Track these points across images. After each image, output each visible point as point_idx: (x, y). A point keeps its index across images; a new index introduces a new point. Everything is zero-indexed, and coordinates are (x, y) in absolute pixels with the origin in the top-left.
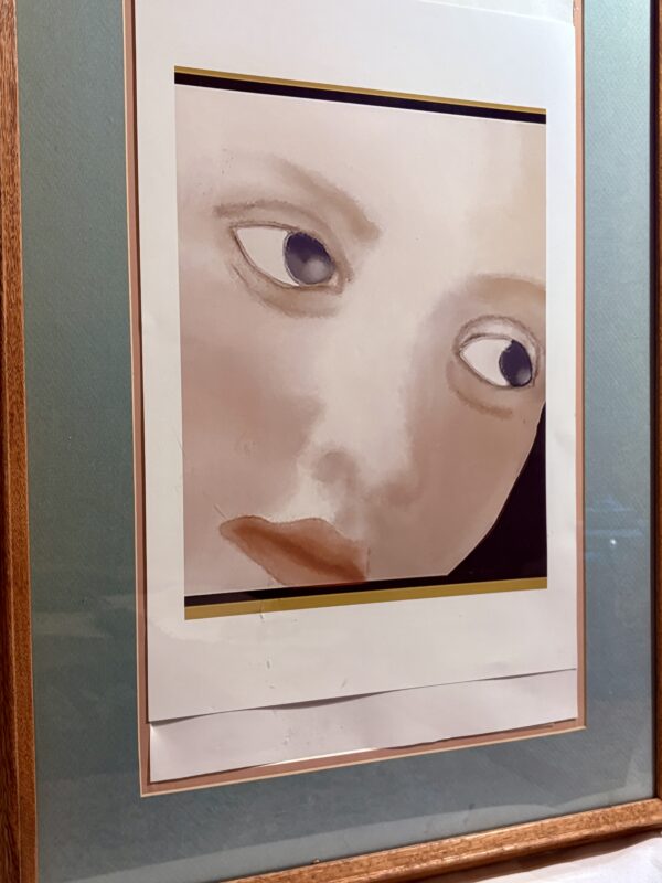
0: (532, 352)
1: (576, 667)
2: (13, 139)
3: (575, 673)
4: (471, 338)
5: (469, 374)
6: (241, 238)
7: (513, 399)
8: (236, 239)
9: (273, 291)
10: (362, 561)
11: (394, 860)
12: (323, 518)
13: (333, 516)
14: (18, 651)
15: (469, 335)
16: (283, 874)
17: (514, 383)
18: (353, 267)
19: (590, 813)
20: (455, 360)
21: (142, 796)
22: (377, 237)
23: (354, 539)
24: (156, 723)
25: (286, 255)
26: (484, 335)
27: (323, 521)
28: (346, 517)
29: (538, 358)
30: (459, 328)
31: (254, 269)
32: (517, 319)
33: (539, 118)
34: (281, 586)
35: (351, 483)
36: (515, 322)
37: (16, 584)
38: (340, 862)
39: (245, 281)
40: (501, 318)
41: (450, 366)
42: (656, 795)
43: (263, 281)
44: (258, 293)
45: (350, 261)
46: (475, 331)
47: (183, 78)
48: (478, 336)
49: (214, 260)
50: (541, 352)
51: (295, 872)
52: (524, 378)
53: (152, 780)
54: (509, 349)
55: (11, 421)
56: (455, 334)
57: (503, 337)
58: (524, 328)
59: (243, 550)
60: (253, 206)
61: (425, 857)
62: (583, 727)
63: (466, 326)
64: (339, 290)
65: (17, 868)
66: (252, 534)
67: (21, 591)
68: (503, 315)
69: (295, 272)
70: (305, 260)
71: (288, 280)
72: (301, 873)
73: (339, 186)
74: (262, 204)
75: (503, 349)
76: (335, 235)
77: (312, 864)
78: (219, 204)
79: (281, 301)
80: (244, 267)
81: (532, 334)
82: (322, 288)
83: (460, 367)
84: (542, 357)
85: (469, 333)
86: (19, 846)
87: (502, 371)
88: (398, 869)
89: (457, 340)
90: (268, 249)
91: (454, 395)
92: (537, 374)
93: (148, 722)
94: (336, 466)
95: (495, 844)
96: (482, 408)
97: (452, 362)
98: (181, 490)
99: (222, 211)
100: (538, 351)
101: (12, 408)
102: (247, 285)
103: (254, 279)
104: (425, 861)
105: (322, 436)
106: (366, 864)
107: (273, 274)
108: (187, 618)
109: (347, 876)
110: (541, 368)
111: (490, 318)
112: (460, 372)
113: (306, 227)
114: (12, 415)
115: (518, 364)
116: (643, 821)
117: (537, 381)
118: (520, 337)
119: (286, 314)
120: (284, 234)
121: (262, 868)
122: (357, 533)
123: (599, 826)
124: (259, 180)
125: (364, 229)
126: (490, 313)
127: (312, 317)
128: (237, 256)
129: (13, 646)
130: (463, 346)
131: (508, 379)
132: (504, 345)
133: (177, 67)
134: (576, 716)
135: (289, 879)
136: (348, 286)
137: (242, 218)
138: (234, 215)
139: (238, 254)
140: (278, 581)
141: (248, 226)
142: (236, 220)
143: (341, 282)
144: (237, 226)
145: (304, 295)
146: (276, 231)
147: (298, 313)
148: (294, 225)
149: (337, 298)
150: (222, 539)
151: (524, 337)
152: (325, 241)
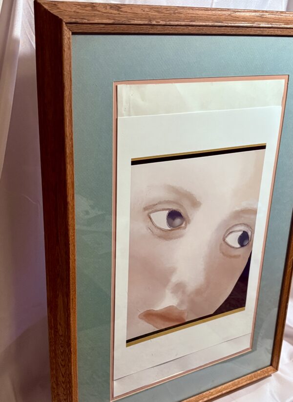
0: (249, 234)
1: (251, 332)
3: (251, 334)
5: (227, 246)
6: (152, 217)
7: (241, 251)
8: (150, 218)
9: (162, 233)
10: (185, 316)
13: (177, 304)
17: (242, 245)
18: (190, 218)
20: (223, 242)
21: (111, 401)
22: (200, 206)
24: (116, 380)
25: (167, 219)
26: (234, 231)
27: (173, 306)
28: (182, 302)
29: (251, 235)
30: (225, 230)
31: (156, 227)
33: (263, 147)
34: (157, 330)
35: (184, 292)
36: (245, 224)
39: (152, 232)
40: (240, 224)
41: (221, 245)
42: (271, 365)
43: (159, 230)
44: (157, 235)
45: (190, 216)
46: (231, 231)
47: (134, 163)
48: (232, 232)
49: (142, 227)
52: (246, 243)
53: (114, 396)
54: (242, 234)
55: (72, 301)
57: (240, 231)
58: (248, 226)
59: (146, 321)
60: (157, 204)
62: (251, 350)
63: (228, 230)
64: (185, 228)
66: (149, 316)
67: (75, 353)
69: (170, 224)
70: (174, 219)
71: (168, 228)
73: (188, 190)
74: (160, 203)
75: (240, 235)
76: (185, 208)
79: (165, 236)
80: (153, 227)
81: (250, 228)
82: (179, 228)
83: (224, 245)
85: (229, 232)
87: (239, 242)
89: (224, 235)
90: (161, 219)
91: (221, 254)
92: (250, 241)
93: (113, 380)
94: (179, 288)
95: (219, 392)
96: (231, 257)
97: (221, 243)
98: (127, 307)
99: (145, 209)
100: (252, 233)
101: (72, 297)
103: (155, 230)
107: (162, 227)
108: (127, 347)
110: (252, 238)
111: (236, 225)
113: (174, 207)
115: (245, 239)
117: (250, 243)
118: (246, 229)
119: (166, 240)
120: (167, 212)
122: (184, 308)
123: (252, 379)
124: (160, 194)
125: (195, 204)
126: (237, 223)
127: (175, 239)
130: (226, 237)
131: (240, 245)
132: (240, 233)
133: (132, 159)
134: (249, 347)
136: (188, 226)
137: (153, 210)
138: (150, 209)
139: (150, 223)
140: (157, 328)
141: (154, 212)
142: (150, 211)
143: (186, 225)
144: (150, 213)
145: (173, 232)
146: (164, 211)
147: (171, 239)
148: (171, 208)
149: (184, 230)
150: (139, 320)
151: (248, 229)
152: (181, 211)
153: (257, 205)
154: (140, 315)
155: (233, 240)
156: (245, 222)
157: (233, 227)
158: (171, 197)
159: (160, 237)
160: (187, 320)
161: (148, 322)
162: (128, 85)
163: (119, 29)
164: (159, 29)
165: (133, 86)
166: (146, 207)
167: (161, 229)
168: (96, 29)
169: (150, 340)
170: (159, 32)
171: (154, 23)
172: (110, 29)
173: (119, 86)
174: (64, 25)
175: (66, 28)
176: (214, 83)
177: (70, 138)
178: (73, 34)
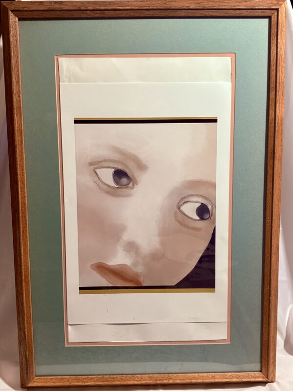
0: (210, 207)
1: (227, 321)
2: (22, 148)
3: (227, 323)
5: (184, 215)
6: (97, 172)
7: (202, 224)
9: (109, 189)
10: (141, 279)
11: (150, 378)
12: (127, 264)
13: (130, 264)
14: (26, 300)
15: (183, 202)
17: (202, 218)
18: (138, 180)
19: (230, 374)
20: (177, 210)
21: (66, 346)
22: (147, 169)
23: (138, 271)
24: (70, 325)
25: (113, 177)
26: (190, 201)
27: (127, 265)
28: (135, 264)
29: (212, 209)
30: (179, 199)
31: (102, 182)
32: (203, 195)
34: (112, 286)
35: (137, 252)
36: (203, 196)
37: (25, 281)
38: (131, 376)
40: (196, 195)
42: (261, 371)
43: (105, 186)
44: (103, 190)
45: (137, 178)
46: (186, 200)
47: (77, 121)
48: (187, 202)
49: (89, 180)
51: (116, 376)
52: (207, 216)
53: (69, 342)
54: (200, 206)
55: (23, 233)
56: (178, 202)
57: (197, 202)
58: (206, 199)
59: (99, 273)
60: (102, 161)
61: (162, 379)
62: (229, 343)
63: (182, 199)
64: (132, 188)
65: (27, 362)
66: (102, 268)
67: (27, 283)
68: (197, 194)
69: (116, 182)
70: (120, 178)
71: (114, 185)
72: (117, 377)
74: (105, 161)
75: (198, 206)
76: (131, 169)
77: (122, 375)
79: (111, 192)
81: (210, 201)
82: (126, 187)
83: (179, 213)
84: (214, 209)
85: (184, 201)
86: (27, 356)
87: (197, 214)
88: (151, 382)
89: (178, 204)
90: (107, 175)
92: (212, 215)
93: (68, 325)
94: (132, 247)
95: (188, 378)
96: (189, 227)
99: (91, 164)
100: (212, 207)
101: (23, 229)
102: (100, 187)
103: (102, 185)
104: (162, 380)
105: (126, 237)
107: (109, 184)
108: (80, 293)
109: (133, 381)
110: (214, 213)
111: (192, 195)
112: (179, 214)
113: (120, 167)
114: (23, 231)
115: (204, 212)
116: (253, 380)
117: (212, 217)
118: (205, 202)
119: (113, 196)
120: (113, 170)
121: (106, 373)
122: (139, 269)
125: (142, 167)
126: (192, 194)
127: (123, 197)
128: (96, 178)
129: (24, 299)
130: (181, 206)
131: (200, 217)
132: (198, 205)
133: (74, 118)
134: (226, 339)
135: (113, 378)
136: (136, 186)
137: (98, 166)
138: (95, 165)
139: (97, 177)
140: (111, 283)
141: (100, 168)
143: (133, 185)
144: (96, 169)
145: (120, 190)
146: (110, 169)
147: (118, 196)
148: (116, 167)
149: (132, 191)
150: (91, 270)
151: (206, 202)
152: (128, 171)
153: (215, 178)
154: (91, 265)
155: (190, 209)
157: (188, 196)
158: (116, 156)
159: (107, 193)
160: (144, 285)
161: (101, 275)
162: (68, 58)
163: (54, 14)
164: (89, 14)
165: (72, 59)
166: (91, 162)
167: (107, 185)
168: (35, 15)
169: (104, 294)
170: (90, 16)
171: (83, 8)
172: (47, 15)
173: (60, 59)
174: (10, 12)
175: (12, 14)
176: (150, 58)
177: (17, 95)
178: (20, 19)
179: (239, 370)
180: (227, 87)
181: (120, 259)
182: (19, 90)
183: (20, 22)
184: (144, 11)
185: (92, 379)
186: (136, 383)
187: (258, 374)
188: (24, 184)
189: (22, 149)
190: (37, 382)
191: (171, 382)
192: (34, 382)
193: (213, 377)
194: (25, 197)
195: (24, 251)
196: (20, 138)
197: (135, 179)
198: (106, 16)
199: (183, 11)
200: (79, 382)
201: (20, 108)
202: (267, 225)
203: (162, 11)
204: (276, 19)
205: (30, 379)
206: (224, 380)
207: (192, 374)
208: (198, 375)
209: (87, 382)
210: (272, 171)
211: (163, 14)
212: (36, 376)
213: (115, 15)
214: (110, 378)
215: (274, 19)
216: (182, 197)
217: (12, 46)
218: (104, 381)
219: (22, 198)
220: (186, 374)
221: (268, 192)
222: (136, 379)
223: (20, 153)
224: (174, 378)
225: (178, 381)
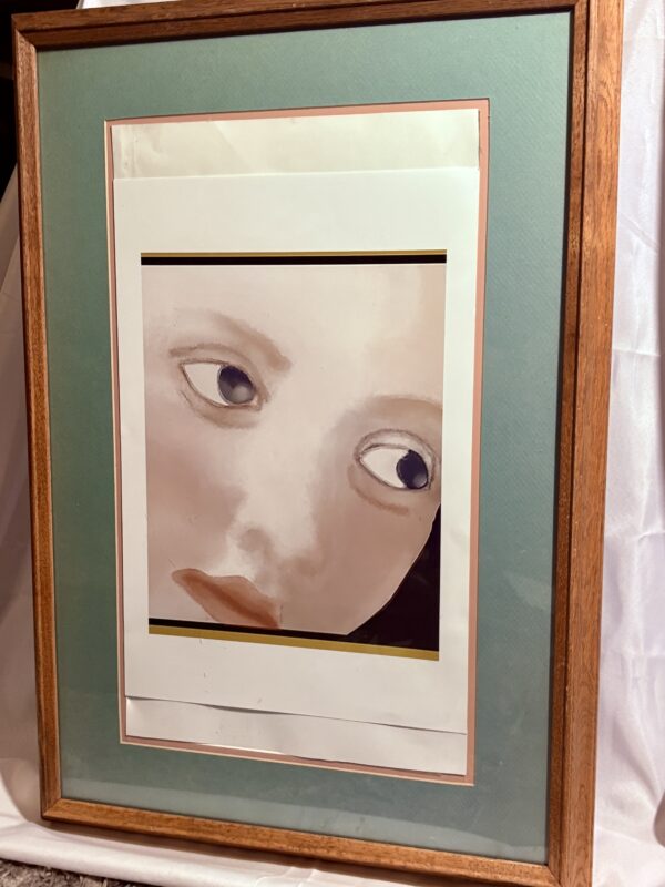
0: (428, 460)
1: (466, 731)
2: (39, 315)
3: (466, 737)
4: (370, 448)
5: (369, 477)
6: (187, 371)
7: (410, 499)
8: (184, 372)
9: (210, 410)
10: (276, 613)
11: (291, 840)
12: (246, 577)
13: (253, 576)
14: (43, 634)
15: (368, 445)
16: (209, 822)
17: (410, 486)
18: (270, 392)
19: (470, 858)
20: (356, 465)
21: (122, 742)
22: (289, 368)
23: (270, 596)
24: (131, 698)
25: (219, 382)
26: (383, 445)
27: (246, 580)
28: (264, 578)
29: (434, 466)
31: (197, 393)
32: (414, 432)
33: (440, 258)
34: (215, 622)
36: (411, 435)
37: (42, 594)
38: (250, 827)
39: (190, 402)
40: (399, 431)
41: (351, 470)
42: (546, 864)
43: (203, 403)
44: (199, 411)
45: (267, 386)
46: (374, 441)
47: (147, 261)
48: (377, 445)
49: (169, 388)
50: (437, 460)
51: (219, 823)
52: (420, 482)
53: (127, 734)
54: (406, 457)
55: (39, 493)
56: (356, 444)
57: (399, 447)
58: (421, 440)
59: (188, 592)
60: (195, 348)
61: (315, 845)
62: (472, 785)
63: (366, 437)
64: (258, 409)
66: (194, 581)
67: (46, 598)
68: (400, 428)
69: (226, 395)
70: (233, 386)
72: (220, 826)
73: (259, 331)
74: (202, 346)
75: (400, 457)
76: (256, 367)
77: (231, 822)
78: (172, 348)
79: (215, 416)
80: (190, 392)
81: (429, 446)
82: (246, 407)
83: (359, 471)
84: (438, 466)
85: (369, 443)
87: (399, 475)
88: (290, 848)
89: (357, 448)
90: (206, 379)
91: (354, 492)
92: (432, 479)
93: (125, 696)
94: (256, 540)
95: (372, 853)
96: (381, 505)
97: (352, 466)
99: (174, 353)
100: (434, 460)
101: (39, 484)
102: (192, 405)
103: (196, 400)
104: (316, 848)
105: (245, 517)
106: (269, 833)
107: (210, 397)
108: (151, 632)
109: (253, 838)
110: (437, 474)
111: (388, 431)
113: (234, 362)
114: (39, 489)
115: (414, 470)
116: (523, 881)
117: (433, 485)
118: (417, 448)
119: (219, 426)
120: (218, 367)
121: (199, 813)
122: (272, 592)
124: (205, 330)
125: (278, 362)
126: (388, 427)
127: (238, 428)
128: (185, 385)
130: (363, 453)
131: (405, 482)
132: (402, 454)
133: (142, 254)
134: (464, 773)
135: (211, 826)
136: (265, 405)
137: (188, 357)
138: (182, 355)
140: (213, 617)
141: (191, 363)
142: (184, 359)
143: (260, 402)
144: (184, 363)
145: (232, 412)
146: (213, 365)
147: (229, 425)
148: (226, 361)
149: (257, 414)
150: (173, 583)
151: (421, 448)
152: (248, 371)
153: (441, 394)
154: (174, 574)
155: (383, 465)
156: (412, 427)
157: (379, 432)
158: (224, 338)
159: (207, 417)
160: (282, 627)
161: (192, 596)
162: (130, 126)
163: (101, 35)
164: (169, 29)
165: (138, 127)
166: (175, 349)
167: (207, 401)
168: (66, 38)
169: (198, 639)
170: (171, 33)
171: (156, 17)
172: (87, 36)
173: (115, 128)
174: (18, 34)
175: (23, 40)
176: (298, 119)
177: (31, 206)
178: (39, 49)
179: (494, 853)
180: (469, 179)
181: (231, 564)
182: (35, 196)
183: (41, 55)
184: (282, 15)
185: (169, 820)
186: (257, 844)
187: (538, 869)
188: (41, 391)
189: (39, 319)
190: (63, 810)
191: (333, 854)
192: (57, 809)
193: (431, 860)
194: (43, 417)
195: (41, 531)
196: (35, 295)
197: (265, 388)
198: (203, 31)
199: (367, 9)
200: (142, 823)
201: (36, 232)
202: (562, 510)
203: (320, 11)
204: (584, 12)
205: (49, 801)
206: (454, 871)
207: (384, 845)
208: (397, 850)
209: (159, 826)
210: (573, 381)
211: (323, 17)
212: (62, 797)
213: (221, 28)
214: (206, 825)
215: (580, 11)
216: (367, 433)
217: (21, 104)
218: (192, 830)
219: (37, 418)
220: (370, 844)
221: (564, 430)
222: (260, 836)
223: (35, 327)
224: (342, 848)
225: (350, 857)
